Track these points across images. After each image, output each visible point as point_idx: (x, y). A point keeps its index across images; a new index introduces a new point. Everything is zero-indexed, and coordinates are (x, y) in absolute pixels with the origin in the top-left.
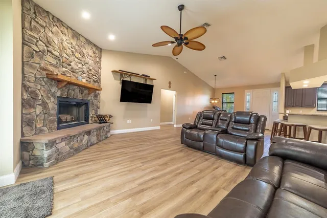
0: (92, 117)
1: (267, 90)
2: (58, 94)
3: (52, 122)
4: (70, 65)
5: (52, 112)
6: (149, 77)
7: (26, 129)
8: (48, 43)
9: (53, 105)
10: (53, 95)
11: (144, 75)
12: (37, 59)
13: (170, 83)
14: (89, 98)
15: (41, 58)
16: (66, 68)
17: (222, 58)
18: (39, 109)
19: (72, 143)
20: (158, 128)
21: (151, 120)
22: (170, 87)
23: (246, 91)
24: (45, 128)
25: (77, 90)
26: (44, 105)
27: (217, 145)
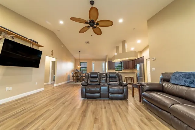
1: (101, 62)
6: (37, 43)
11: (32, 40)
13: (52, 52)
17: (87, 42)
20: (43, 89)
21: (36, 83)
22: (52, 55)
23: (92, 61)
27: (110, 93)
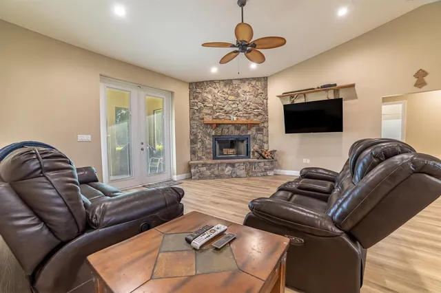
0: (253, 152)
2: (213, 133)
3: (209, 153)
4: (222, 109)
5: (208, 146)
7: (193, 155)
8: (204, 101)
9: (209, 142)
10: (209, 135)
12: (197, 114)
14: (249, 133)
15: (200, 112)
16: (219, 112)
18: (199, 145)
19: (212, 170)
24: (204, 157)
25: (232, 128)
26: (202, 142)
